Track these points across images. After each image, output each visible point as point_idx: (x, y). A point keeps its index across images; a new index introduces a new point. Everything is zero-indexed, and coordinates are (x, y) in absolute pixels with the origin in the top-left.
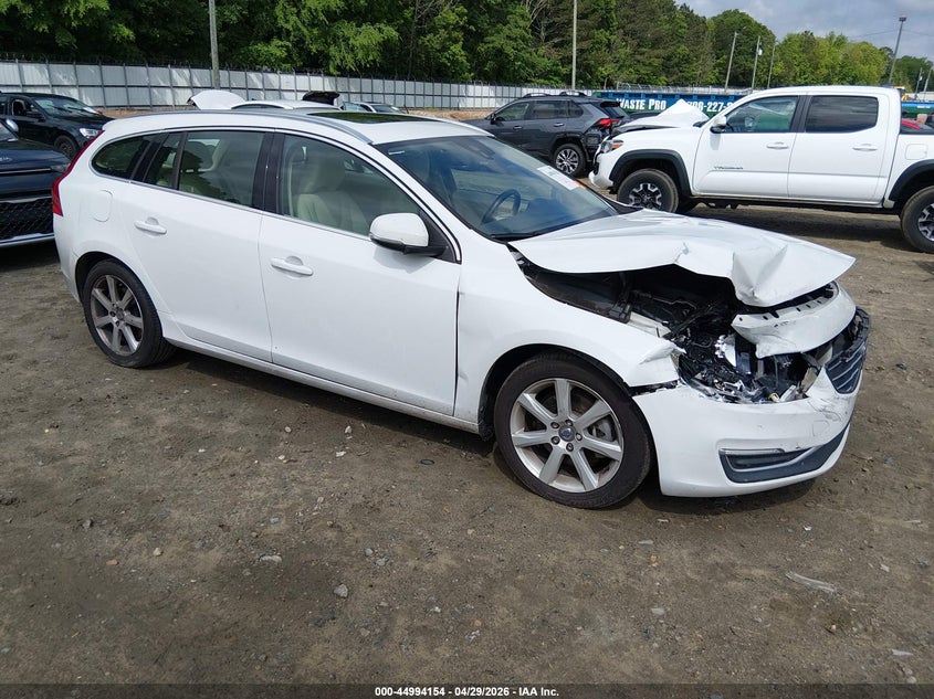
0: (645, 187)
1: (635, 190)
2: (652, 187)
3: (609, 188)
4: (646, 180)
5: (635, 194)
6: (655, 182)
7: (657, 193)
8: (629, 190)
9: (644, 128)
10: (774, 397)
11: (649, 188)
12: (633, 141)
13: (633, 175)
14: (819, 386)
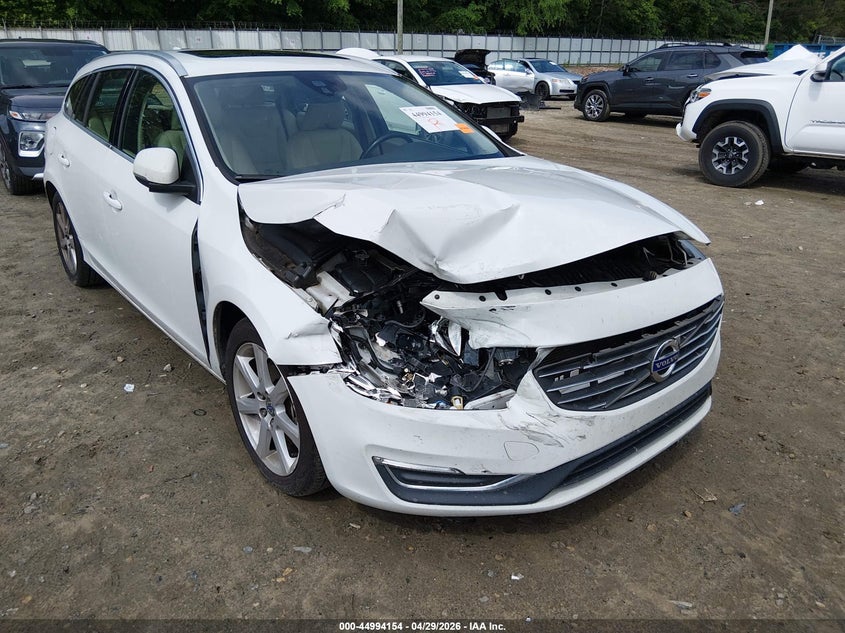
0: (731, 141)
1: (719, 144)
2: (739, 141)
3: (694, 141)
4: (732, 133)
5: (719, 148)
6: (742, 136)
7: (743, 148)
8: (713, 143)
9: (737, 76)
10: (457, 403)
11: (735, 142)
12: (722, 90)
13: (718, 127)
14: (525, 395)
